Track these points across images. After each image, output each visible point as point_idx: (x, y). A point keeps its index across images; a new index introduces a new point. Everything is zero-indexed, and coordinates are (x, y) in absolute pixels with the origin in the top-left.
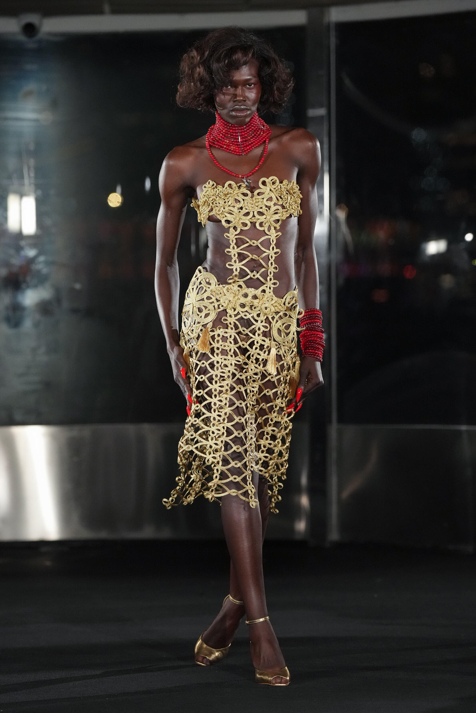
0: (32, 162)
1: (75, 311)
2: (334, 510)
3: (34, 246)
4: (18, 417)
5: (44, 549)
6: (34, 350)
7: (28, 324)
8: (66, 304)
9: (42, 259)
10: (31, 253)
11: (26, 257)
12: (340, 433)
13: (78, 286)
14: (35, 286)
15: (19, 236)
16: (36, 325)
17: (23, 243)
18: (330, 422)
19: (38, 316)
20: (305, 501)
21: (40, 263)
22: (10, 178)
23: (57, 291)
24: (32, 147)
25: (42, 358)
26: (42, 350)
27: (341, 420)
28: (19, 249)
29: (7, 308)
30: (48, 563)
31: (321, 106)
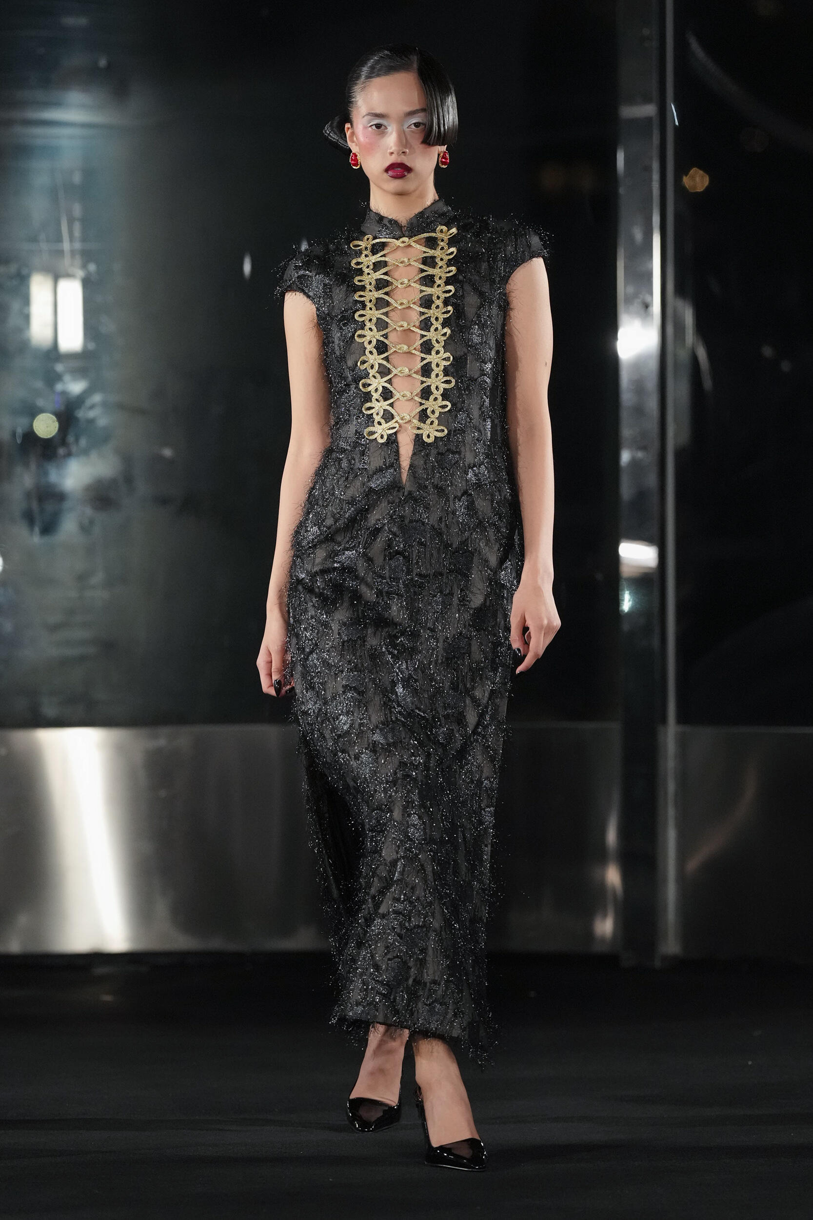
0: (77, 210)
1: (162, 501)
2: (671, 893)
3: (80, 372)
4: (49, 710)
5: (100, 970)
6: (82, 578)
7: (69, 526)
8: (143, 488)
9: (97, 398)
10: (76, 387)
11: (64, 393)
12: (683, 742)
13: (167, 452)
14: (86, 452)
15: (53, 353)
16: (85, 528)
17: (59, 368)
18: (664, 720)
19: (89, 511)
20: (613, 876)
21: (92, 407)
22: (34, 239)
23: (127, 460)
24: (77, 178)
25: (98, 595)
26: (98, 578)
27: (683, 718)
28: (52, 379)
29: (28, 495)
30: (108, 998)
31: (647, 100)
